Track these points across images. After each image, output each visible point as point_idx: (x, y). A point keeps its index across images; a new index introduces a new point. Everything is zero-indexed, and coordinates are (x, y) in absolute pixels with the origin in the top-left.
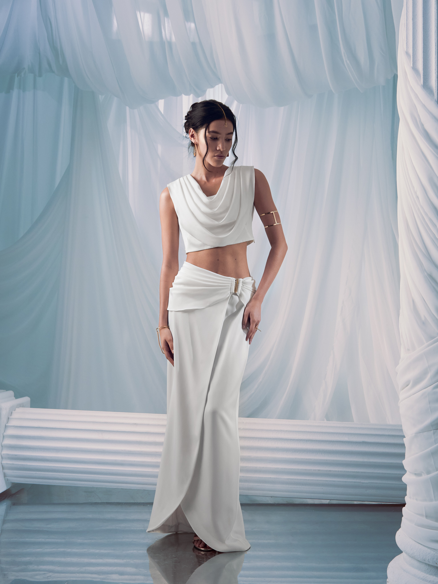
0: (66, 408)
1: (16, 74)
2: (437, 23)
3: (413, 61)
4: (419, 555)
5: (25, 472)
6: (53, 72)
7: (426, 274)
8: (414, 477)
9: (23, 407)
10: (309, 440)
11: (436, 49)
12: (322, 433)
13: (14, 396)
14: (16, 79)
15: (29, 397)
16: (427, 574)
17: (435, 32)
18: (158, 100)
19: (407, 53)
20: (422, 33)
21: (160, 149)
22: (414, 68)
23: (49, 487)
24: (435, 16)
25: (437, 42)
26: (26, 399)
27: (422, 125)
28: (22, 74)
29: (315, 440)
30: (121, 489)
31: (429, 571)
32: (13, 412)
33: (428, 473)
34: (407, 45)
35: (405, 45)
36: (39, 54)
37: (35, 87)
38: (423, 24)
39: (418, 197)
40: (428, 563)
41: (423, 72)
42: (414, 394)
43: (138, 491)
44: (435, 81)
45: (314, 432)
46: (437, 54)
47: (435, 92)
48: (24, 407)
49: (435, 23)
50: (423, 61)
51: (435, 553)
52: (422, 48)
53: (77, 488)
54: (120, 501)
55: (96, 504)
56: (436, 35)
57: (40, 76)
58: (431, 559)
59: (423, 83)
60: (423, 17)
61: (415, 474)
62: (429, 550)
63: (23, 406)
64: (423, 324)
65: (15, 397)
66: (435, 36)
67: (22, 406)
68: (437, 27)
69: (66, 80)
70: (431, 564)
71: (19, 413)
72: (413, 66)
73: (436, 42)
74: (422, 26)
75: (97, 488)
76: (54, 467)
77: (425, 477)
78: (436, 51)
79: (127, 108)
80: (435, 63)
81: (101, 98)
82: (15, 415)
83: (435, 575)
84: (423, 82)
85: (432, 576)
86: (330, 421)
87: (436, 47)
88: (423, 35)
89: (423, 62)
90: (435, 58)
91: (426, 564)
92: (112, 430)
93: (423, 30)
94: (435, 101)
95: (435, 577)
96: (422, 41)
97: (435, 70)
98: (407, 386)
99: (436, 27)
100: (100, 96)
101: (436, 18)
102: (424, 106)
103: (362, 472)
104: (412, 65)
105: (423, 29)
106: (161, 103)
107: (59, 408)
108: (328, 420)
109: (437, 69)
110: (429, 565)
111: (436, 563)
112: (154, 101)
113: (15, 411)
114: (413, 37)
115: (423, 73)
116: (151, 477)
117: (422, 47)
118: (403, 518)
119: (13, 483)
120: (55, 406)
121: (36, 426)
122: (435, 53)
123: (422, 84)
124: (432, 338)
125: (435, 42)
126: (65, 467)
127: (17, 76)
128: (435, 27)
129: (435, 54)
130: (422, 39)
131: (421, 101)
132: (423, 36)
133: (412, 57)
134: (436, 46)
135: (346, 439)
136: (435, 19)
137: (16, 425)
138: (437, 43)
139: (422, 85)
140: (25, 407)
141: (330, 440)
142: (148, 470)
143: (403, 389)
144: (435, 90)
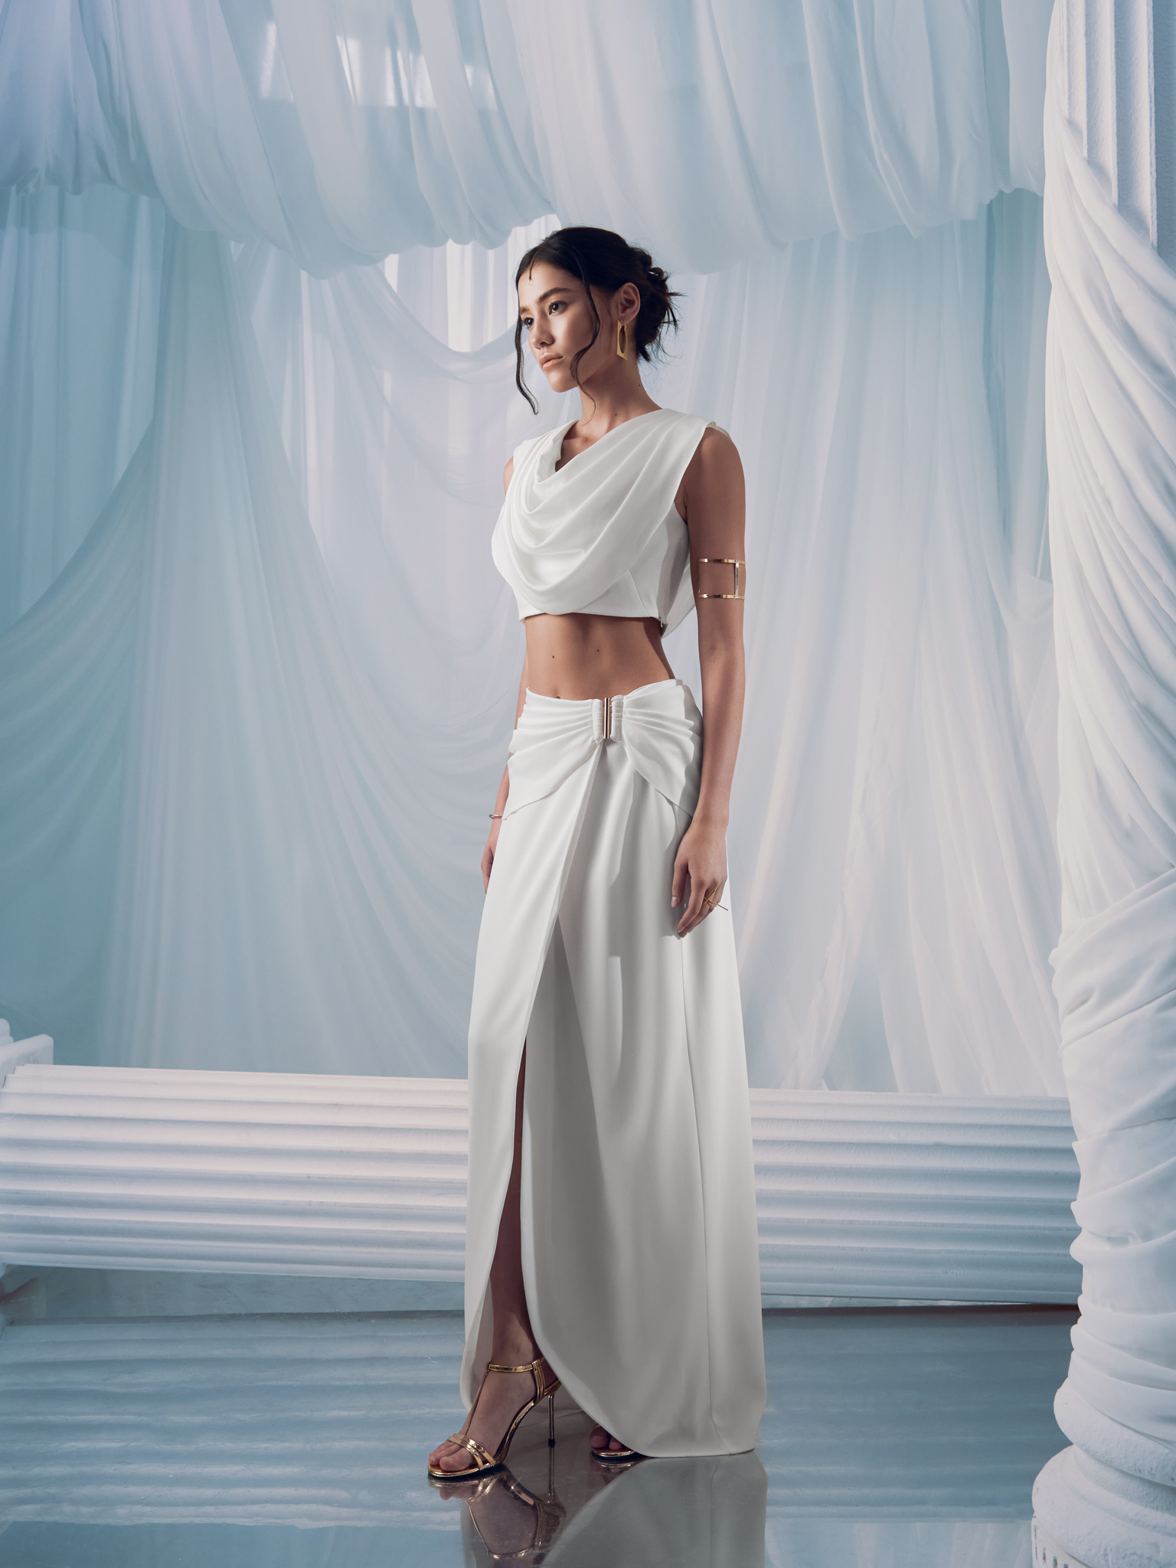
0: (145, 1064)
1: (14, 188)
2: (1154, 43)
3: (1088, 144)
4: (1125, 1457)
5: (41, 1236)
6: (113, 182)
7: (1134, 704)
8: (1106, 1248)
9: (34, 1063)
10: (795, 1141)
11: (1153, 110)
12: (830, 1122)
13: (9, 1034)
14: (13, 198)
15: (50, 1035)
16: (1146, 1506)
17: (1149, 66)
18: (386, 256)
19: (1071, 123)
20: (1114, 69)
21: (388, 383)
22: (1093, 162)
23: (102, 1275)
24: (1148, 25)
25: (1155, 92)
26: (43, 1042)
27: (1118, 311)
28: (31, 186)
29: (811, 1142)
30: (300, 1277)
31: (1152, 1499)
32: (10, 1075)
33: (1147, 1236)
34: (1070, 103)
35: (1066, 101)
36: (76, 133)
37: (62, 221)
38: (1116, 46)
39: (1108, 502)
40: (1150, 1479)
41: (1116, 170)
42: (1103, 1026)
43: (343, 1282)
44: (1152, 195)
45: (807, 1120)
46: (1156, 125)
47: (1150, 223)
48: (38, 1063)
49: (1149, 44)
50: (1116, 141)
51: (1167, 1451)
52: (1115, 108)
53: (178, 1277)
54: (298, 1311)
55: (233, 1317)
56: (1152, 75)
57: (77, 190)
58: (1157, 1467)
59: (1119, 201)
60: (1116, 26)
61: (1109, 1239)
62: (1151, 1445)
63: (36, 1061)
64: (1128, 837)
65: (11, 1035)
66: (1149, 77)
67: (31, 1059)
68: (1154, 54)
69: (144, 201)
70: (1158, 1479)
71: (25, 1079)
72: (1089, 156)
73: (1153, 92)
74: (1114, 51)
75: (232, 1276)
76: (119, 1221)
77: (1136, 1247)
78: (1154, 115)
79: (304, 275)
80: (1151, 146)
81: (235, 249)
82: (14, 1085)
83: (1168, 1509)
84: (1117, 196)
85: (1159, 1514)
86: (836, 1090)
87: (1153, 104)
88: (1115, 76)
89: (1118, 145)
90: (1150, 135)
91: (1142, 1480)
92: (275, 1122)
93: (1116, 63)
94: (1152, 246)
95: (1167, 1516)
96: (1115, 90)
97: (1151, 164)
98: (1084, 1002)
99: (1151, 54)
100: (233, 243)
101: (1152, 30)
102: (1122, 261)
103: (935, 1225)
104: (1085, 154)
105: (1117, 58)
106: (391, 266)
107: (127, 1065)
108: (832, 1087)
109: (1157, 163)
110: (1151, 1484)
111: (1173, 1479)
112: (373, 259)
113: (13, 1073)
114: (1087, 81)
115: (1119, 175)
116: (380, 1247)
117: (1115, 105)
118: (1073, 1354)
119: (8, 1266)
120: (117, 1060)
121: (71, 1114)
122: (1151, 121)
123: (1117, 202)
124: (1153, 874)
125: (1150, 92)
126: (147, 1223)
127: (18, 191)
128: (1149, 54)
129: (1151, 124)
130: (1114, 84)
131: (1113, 248)
132: (1117, 77)
133: (1085, 132)
134: (1151, 102)
135: (891, 1137)
136: (1148, 32)
137: (17, 1111)
138: (1153, 95)
139: (1114, 205)
140: (41, 1063)
141: (851, 1142)
142: (373, 1228)
143: (1071, 1012)
144: (1152, 217)
